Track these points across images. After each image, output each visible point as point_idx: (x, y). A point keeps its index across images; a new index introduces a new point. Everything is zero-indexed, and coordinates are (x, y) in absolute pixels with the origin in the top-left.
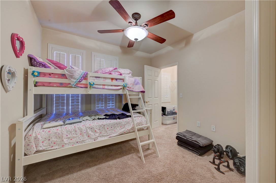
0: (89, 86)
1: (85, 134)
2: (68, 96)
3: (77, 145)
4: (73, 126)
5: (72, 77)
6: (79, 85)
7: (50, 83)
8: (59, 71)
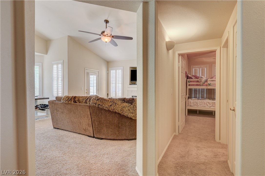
0: (208, 85)
1: (206, 104)
2: (199, 89)
3: (203, 107)
4: (201, 100)
5: (201, 82)
6: (204, 85)
7: (193, 84)
8: (197, 80)
